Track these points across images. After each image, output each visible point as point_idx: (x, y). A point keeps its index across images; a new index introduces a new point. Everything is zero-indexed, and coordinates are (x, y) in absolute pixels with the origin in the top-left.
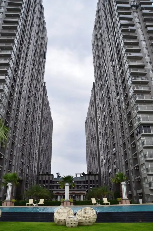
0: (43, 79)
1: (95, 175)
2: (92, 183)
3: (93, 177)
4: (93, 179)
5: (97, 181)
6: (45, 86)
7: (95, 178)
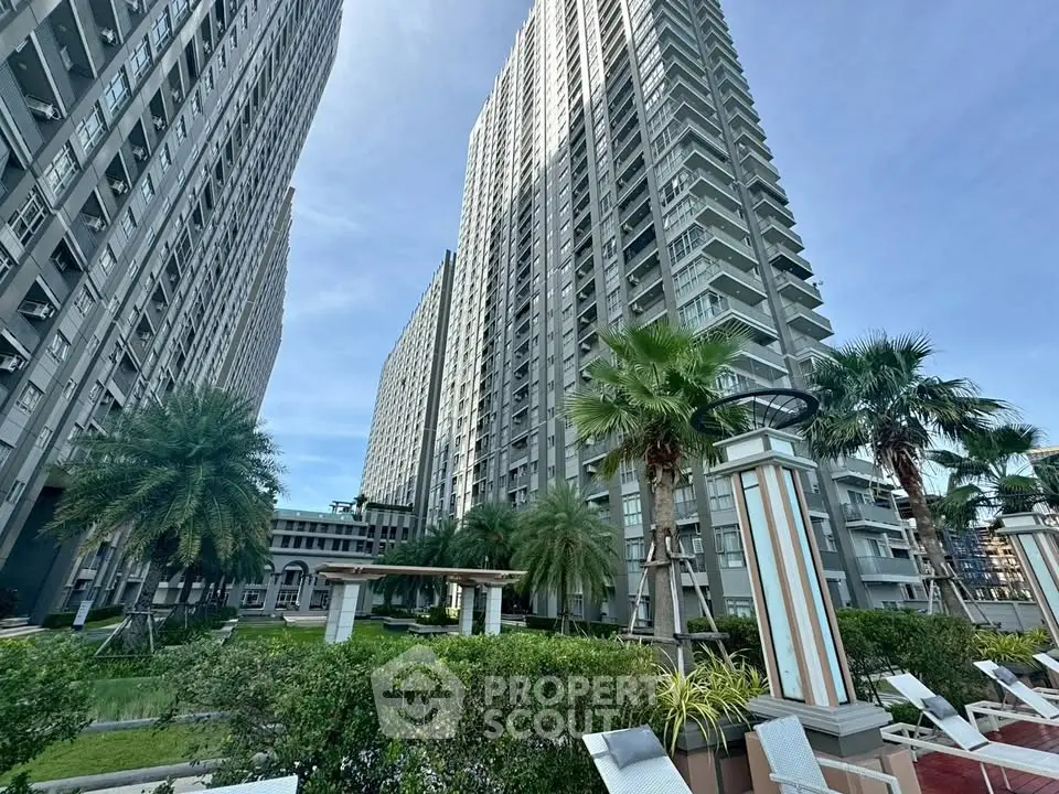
0: (287, 177)
1: (402, 509)
2: (388, 535)
3: (396, 516)
4: (395, 524)
5: (406, 530)
6: (287, 204)
7: (401, 520)
